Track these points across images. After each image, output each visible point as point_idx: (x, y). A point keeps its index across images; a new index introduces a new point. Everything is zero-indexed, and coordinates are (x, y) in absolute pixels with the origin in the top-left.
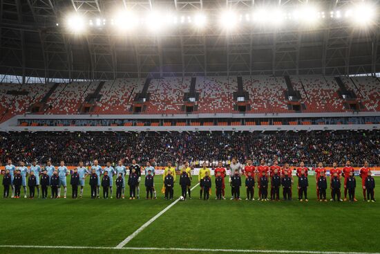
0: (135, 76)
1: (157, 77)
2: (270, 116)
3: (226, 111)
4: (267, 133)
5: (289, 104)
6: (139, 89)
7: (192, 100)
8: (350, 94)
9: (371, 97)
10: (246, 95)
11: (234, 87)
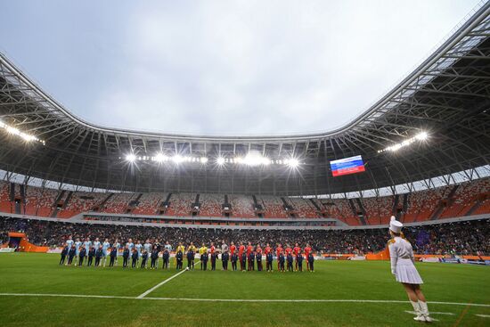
0: (162, 191)
1: (176, 192)
2: (244, 219)
3: (218, 216)
4: (242, 230)
5: (255, 213)
6: (164, 200)
7: (197, 208)
8: (290, 207)
9: (302, 209)
10: (229, 206)
11: (222, 201)
